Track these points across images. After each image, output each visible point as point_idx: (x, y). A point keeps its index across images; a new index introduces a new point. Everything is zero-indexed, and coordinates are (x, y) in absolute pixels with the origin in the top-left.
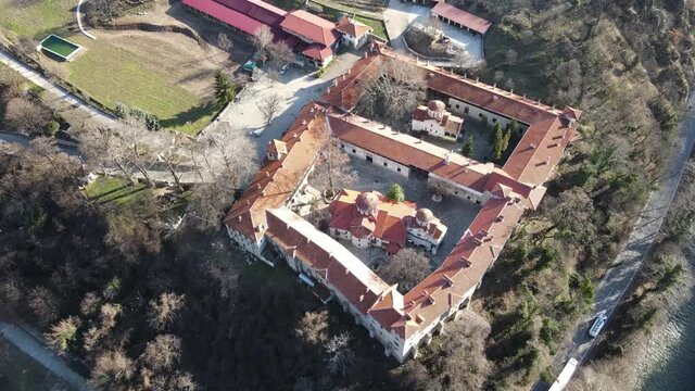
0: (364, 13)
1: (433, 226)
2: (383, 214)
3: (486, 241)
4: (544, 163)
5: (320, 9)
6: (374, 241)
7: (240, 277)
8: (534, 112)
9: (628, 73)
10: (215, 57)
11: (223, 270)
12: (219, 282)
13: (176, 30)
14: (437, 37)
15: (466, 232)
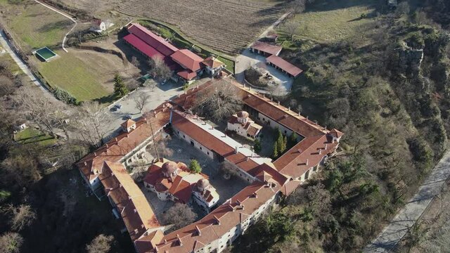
0: (225, 56)
1: (208, 192)
2: (179, 178)
3: (238, 209)
4: (305, 164)
5: (200, 50)
6: (169, 197)
7: (77, 204)
8: (310, 129)
9: (394, 117)
10: (129, 70)
11: (69, 197)
12: (64, 205)
13: (114, 53)
14: (264, 75)
15: (228, 201)
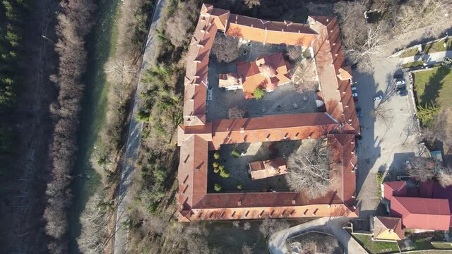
2: (257, 73)
15: (207, 82)
